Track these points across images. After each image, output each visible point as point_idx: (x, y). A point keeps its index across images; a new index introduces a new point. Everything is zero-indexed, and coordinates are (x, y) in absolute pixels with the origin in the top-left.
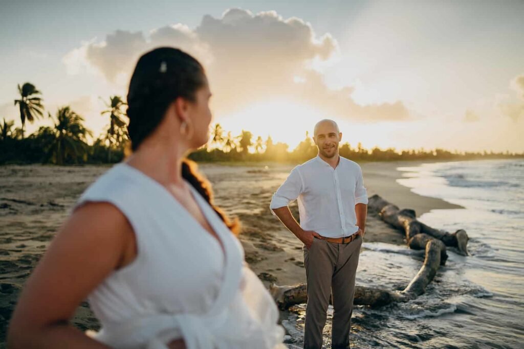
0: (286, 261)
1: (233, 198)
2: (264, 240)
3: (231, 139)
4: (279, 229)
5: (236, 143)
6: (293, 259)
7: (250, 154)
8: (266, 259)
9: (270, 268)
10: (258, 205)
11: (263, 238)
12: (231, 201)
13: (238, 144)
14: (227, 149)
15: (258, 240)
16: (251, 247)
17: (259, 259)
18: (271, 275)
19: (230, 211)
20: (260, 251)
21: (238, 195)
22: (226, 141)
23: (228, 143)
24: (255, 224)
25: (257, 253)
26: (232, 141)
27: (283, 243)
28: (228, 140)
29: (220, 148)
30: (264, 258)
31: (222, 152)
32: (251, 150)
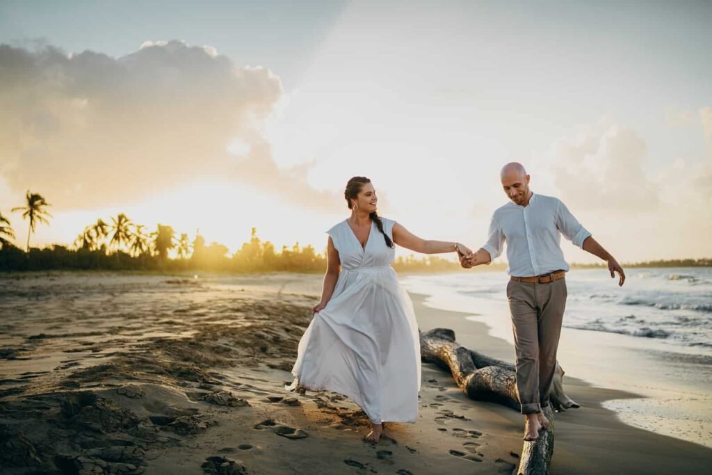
0: (256, 427)
1: (144, 316)
2: (206, 385)
3: (142, 237)
4: (232, 364)
5: (150, 244)
6: (269, 423)
7: (170, 260)
8: (216, 423)
9: (228, 446)
10: (189, 326)
11: (205, 381)
12: (141, 320)
13: (153, 245)
14: (135, 253)
15: (195, 384)
16: (182, 399)
17: (202, 425)
18: (232, 463)
19: (140, 334)
20: (203, 408)
21: (154, 312)
22: (134, 240)
23: (138, 244)
24: (186, 355)
25: (195, 411)
26: (144, 241)
27: (245, 390)
28: (138, 239)
29: (126, 250)
30: (211, 421)
31: (127, 256)
32: (172, 254)
